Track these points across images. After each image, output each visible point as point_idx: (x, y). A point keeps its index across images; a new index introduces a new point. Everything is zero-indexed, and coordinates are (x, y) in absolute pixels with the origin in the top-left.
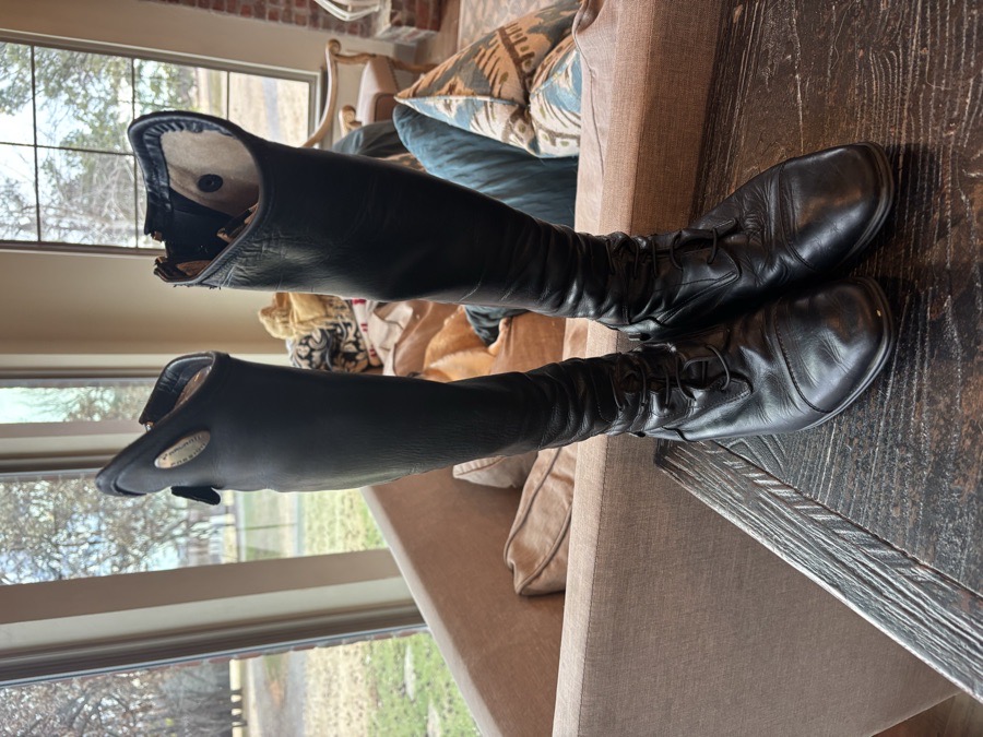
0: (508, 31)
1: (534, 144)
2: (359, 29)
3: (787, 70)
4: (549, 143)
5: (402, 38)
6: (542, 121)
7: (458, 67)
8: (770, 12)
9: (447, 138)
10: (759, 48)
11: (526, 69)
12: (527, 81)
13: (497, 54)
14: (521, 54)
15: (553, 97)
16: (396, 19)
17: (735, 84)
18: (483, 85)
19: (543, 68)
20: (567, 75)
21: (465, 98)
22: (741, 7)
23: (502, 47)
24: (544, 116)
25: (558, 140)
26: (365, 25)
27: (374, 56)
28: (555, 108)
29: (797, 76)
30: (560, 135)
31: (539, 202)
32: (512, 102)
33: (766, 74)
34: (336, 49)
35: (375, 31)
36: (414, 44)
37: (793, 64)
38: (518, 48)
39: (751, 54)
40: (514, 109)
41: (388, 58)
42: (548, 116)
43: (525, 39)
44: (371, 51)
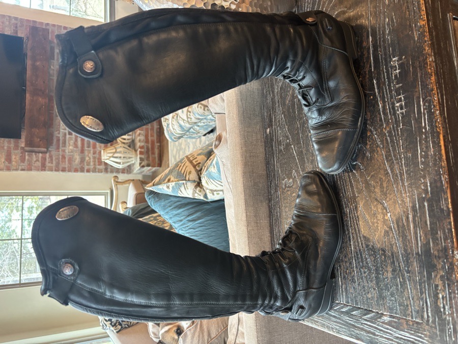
0: (189, 156)
1: (205, 196)
2: (126, 171)
3: (288, 145)
4: (211, 194)
5: (145, 172)
6: (207, 186)
7: (171, 172)
8: (279, 128)
9: (169, 201)
10: (278, 140)
11: (198, 169)
12: (199, 173)
13: (186, 165)
14: (195, 163)
15: (210, 176)
16: (142, 165)
17: (273, 153)
18: (182, 177)
19: (205, 167)
20: (214, 167)
21: (175, 183)
22: (269, 129)
23: (188, 162)
24: (208, 184)
25: (215, 193)
26: (128, 169)
27: (134, 180)
28: (211, 180)
29: (292, 146)
30: (215, 191)
31: (211, 220)
32: (194, 181)
33: (282, 148)
34: (116, 180)
35: (133, 171)
36: (151, 174)
37: (290, 142)
38: (194, 161)
39: (276, 143)
40: (195, 184)
41: (140, 180)
42: (209, 184)
43: (196, 158)
44: (132, 179)
